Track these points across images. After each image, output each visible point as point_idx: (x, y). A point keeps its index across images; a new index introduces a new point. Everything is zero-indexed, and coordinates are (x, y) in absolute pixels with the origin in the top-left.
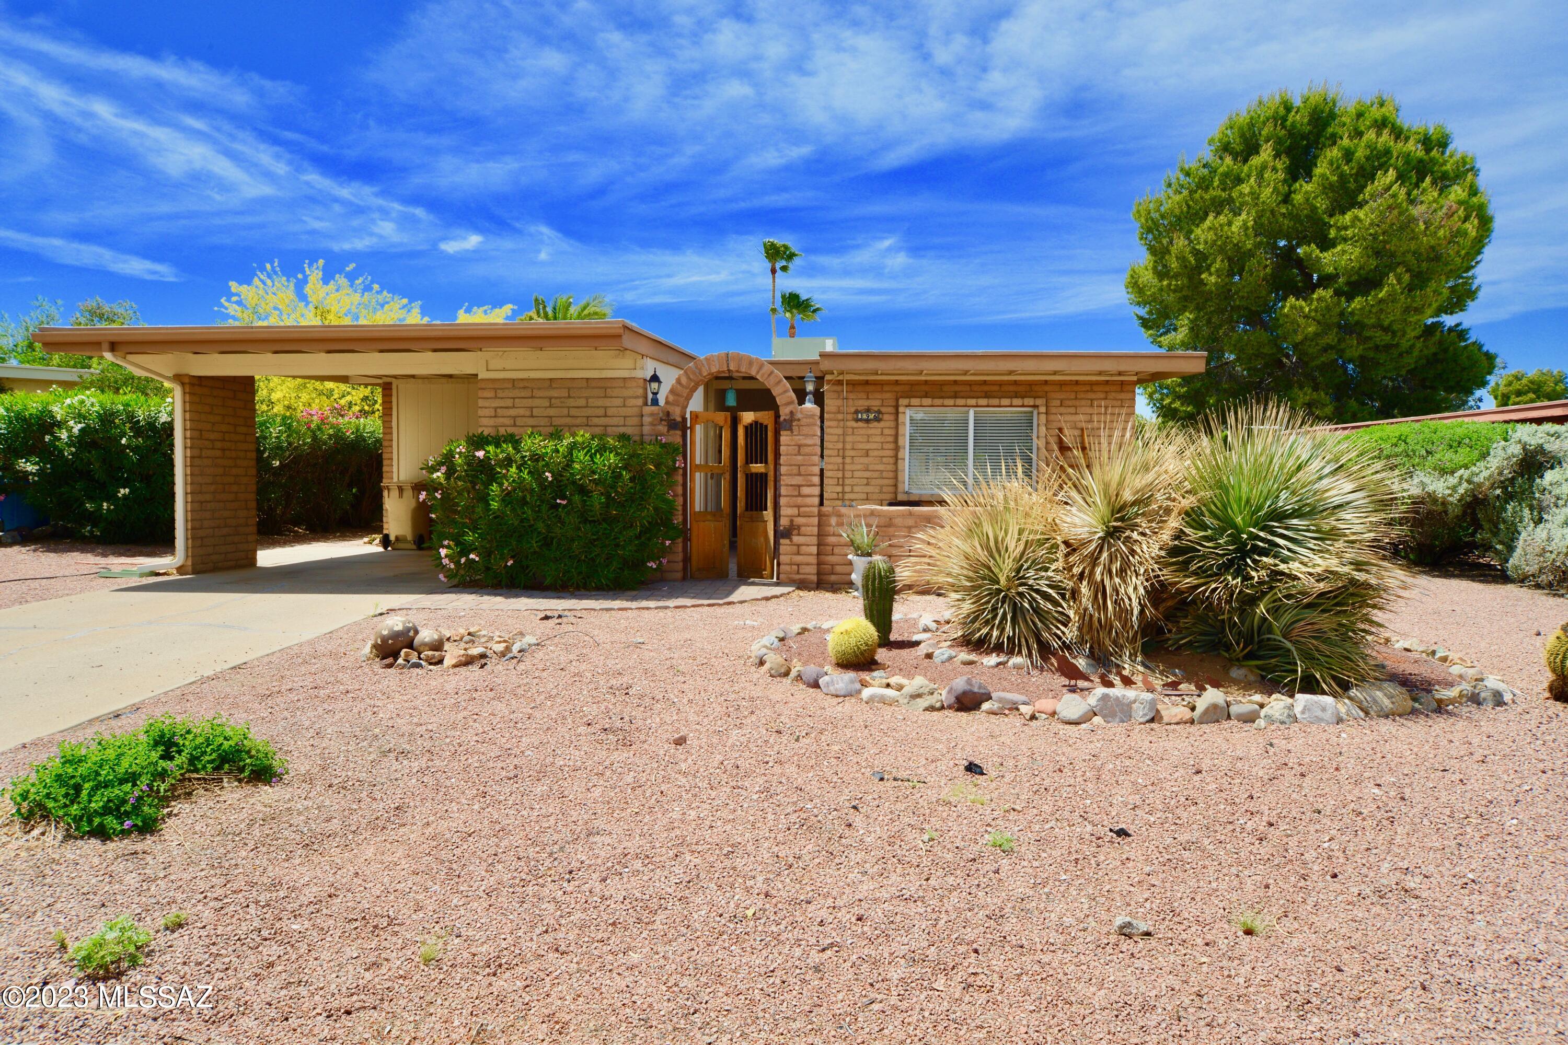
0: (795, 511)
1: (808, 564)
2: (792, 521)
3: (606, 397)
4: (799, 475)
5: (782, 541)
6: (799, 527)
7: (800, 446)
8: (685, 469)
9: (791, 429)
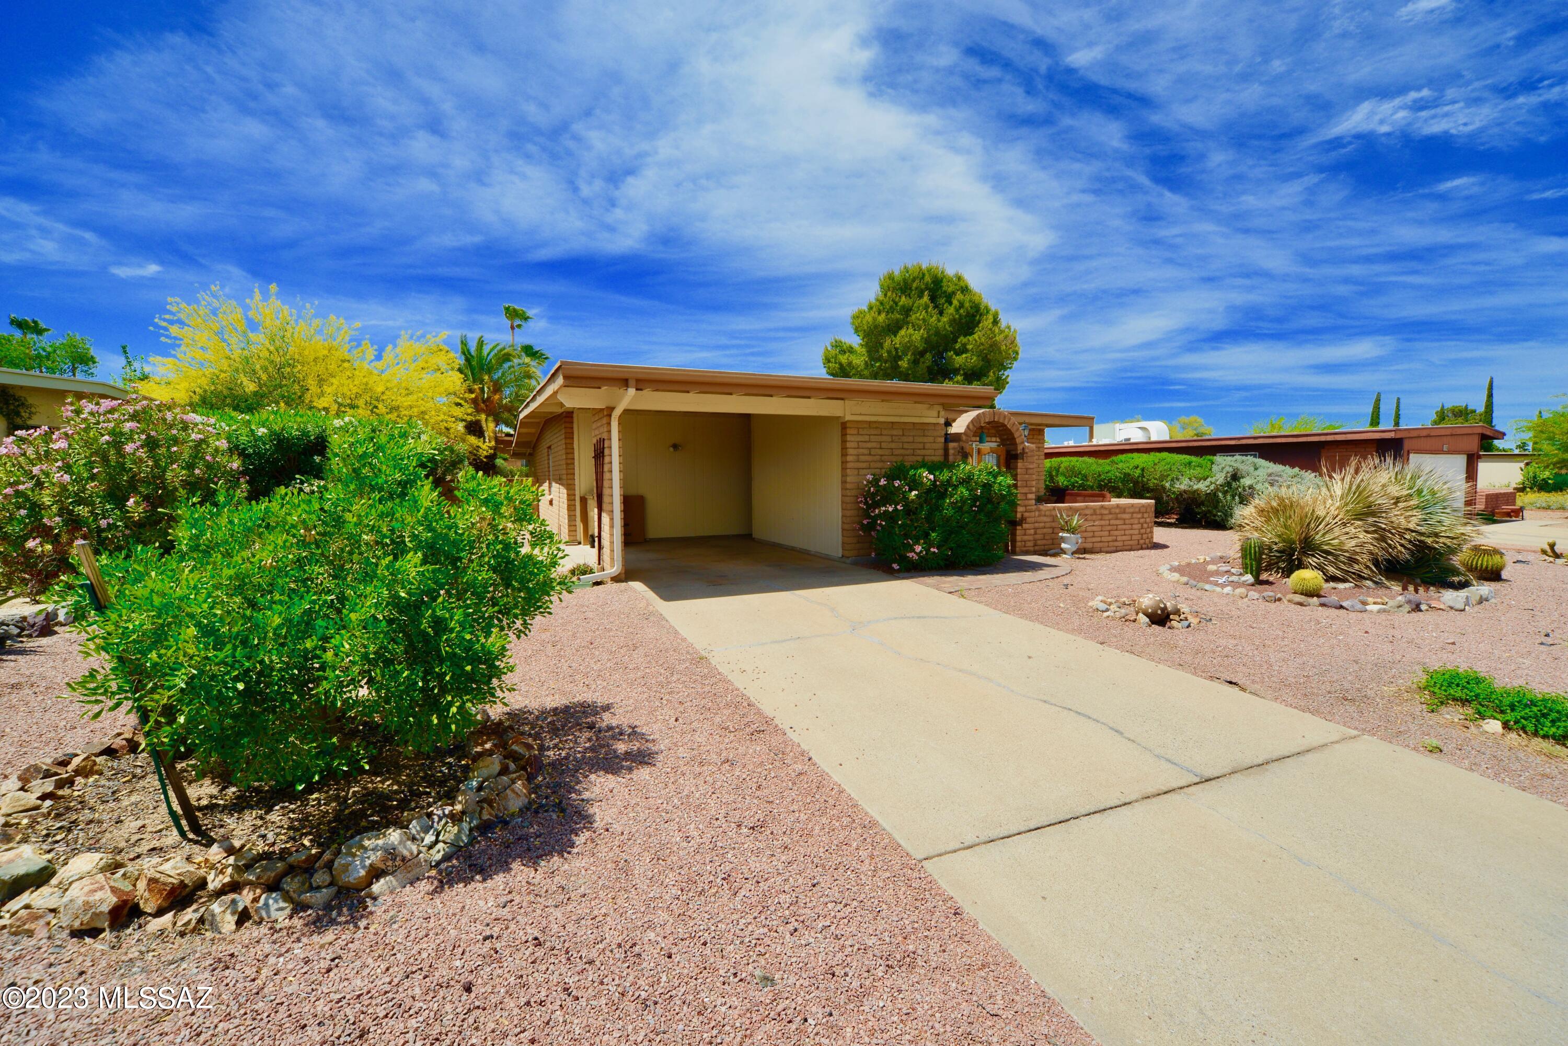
1: (1030, 541)
2: (1022, 515)
3: (924, 436)
6: (1026, 519)
7: (1027, 469)
9: (1023, 459)
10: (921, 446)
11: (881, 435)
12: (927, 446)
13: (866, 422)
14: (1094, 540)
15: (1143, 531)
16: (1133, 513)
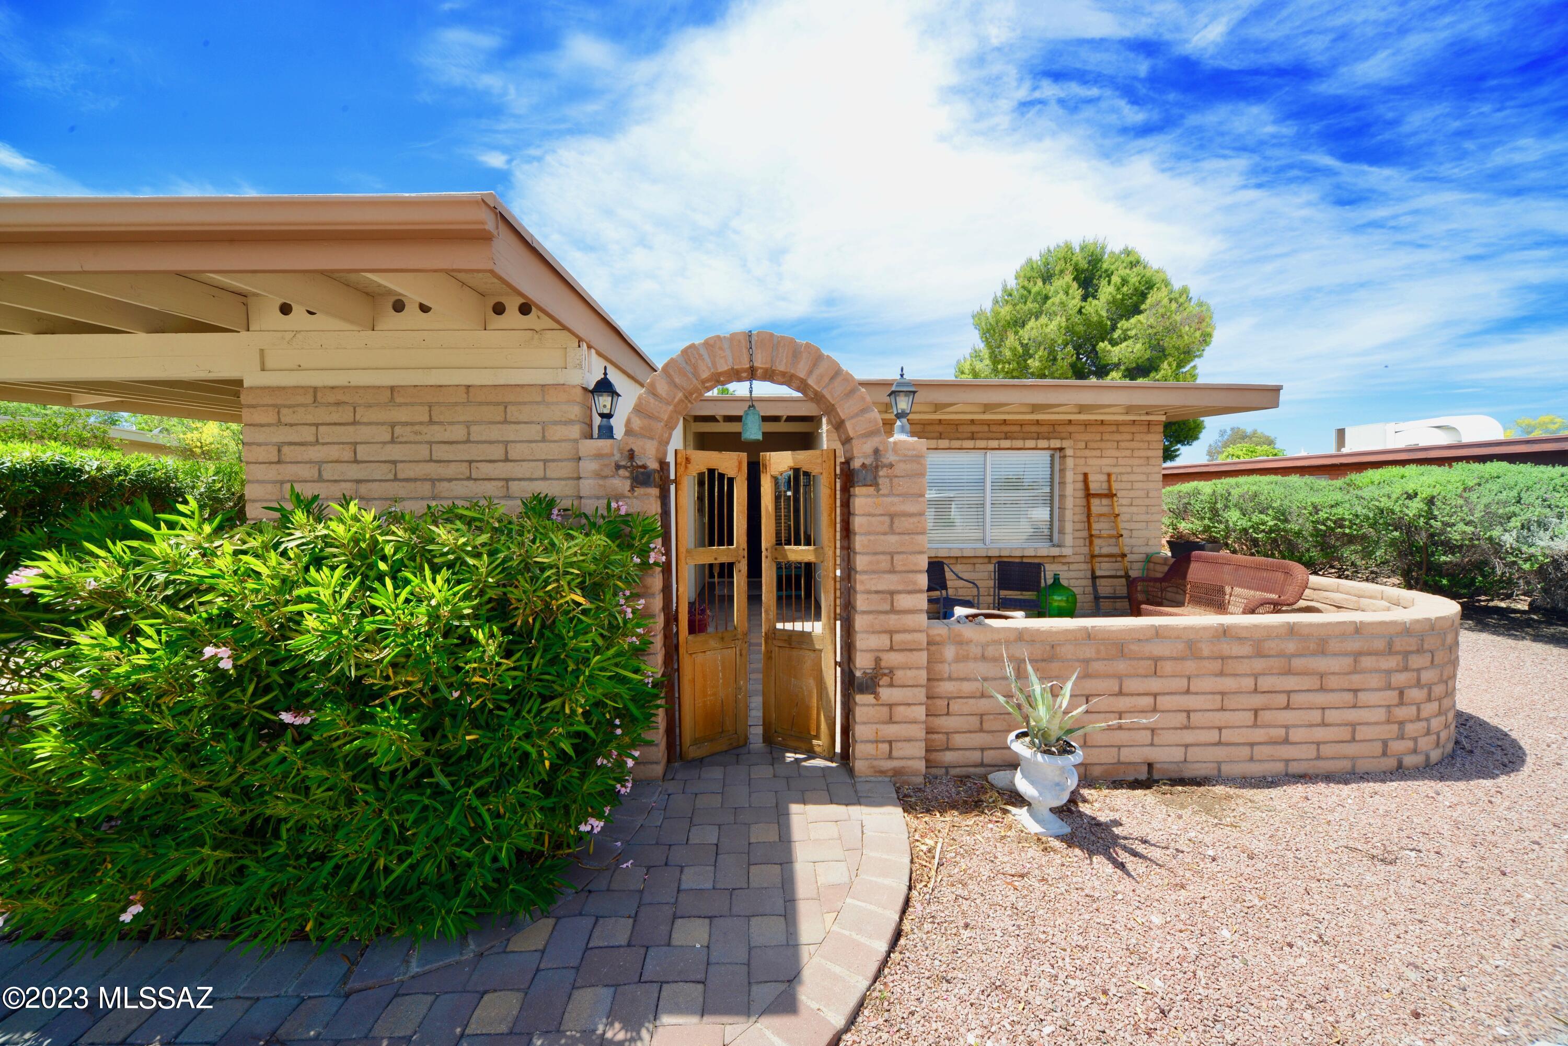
0: (884, 641)
1: (908, 740)
2: (878, 660)
3: (505, 422)
4: (892, 571)
5: (859, 698)
6: (891, 672)
7: (892, 516)
8: (668, 564)
9: (875, 484)
10: (497, 452)
11: (354, 423)
12: (515, 452)
13: (305, 389)
14: (1189, 737)
15: (1402, 713)
16: (1357, 655)
